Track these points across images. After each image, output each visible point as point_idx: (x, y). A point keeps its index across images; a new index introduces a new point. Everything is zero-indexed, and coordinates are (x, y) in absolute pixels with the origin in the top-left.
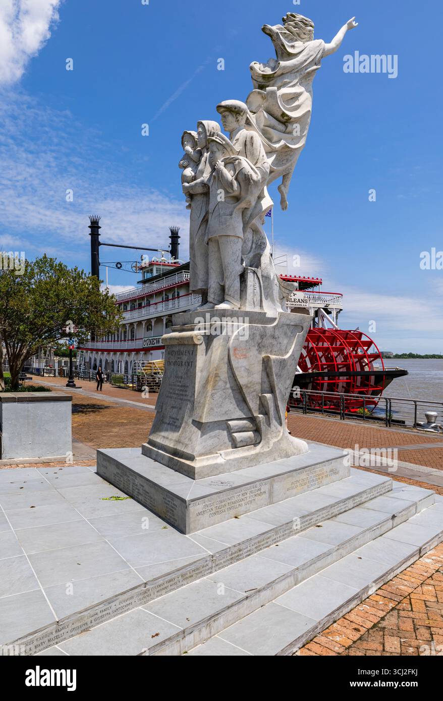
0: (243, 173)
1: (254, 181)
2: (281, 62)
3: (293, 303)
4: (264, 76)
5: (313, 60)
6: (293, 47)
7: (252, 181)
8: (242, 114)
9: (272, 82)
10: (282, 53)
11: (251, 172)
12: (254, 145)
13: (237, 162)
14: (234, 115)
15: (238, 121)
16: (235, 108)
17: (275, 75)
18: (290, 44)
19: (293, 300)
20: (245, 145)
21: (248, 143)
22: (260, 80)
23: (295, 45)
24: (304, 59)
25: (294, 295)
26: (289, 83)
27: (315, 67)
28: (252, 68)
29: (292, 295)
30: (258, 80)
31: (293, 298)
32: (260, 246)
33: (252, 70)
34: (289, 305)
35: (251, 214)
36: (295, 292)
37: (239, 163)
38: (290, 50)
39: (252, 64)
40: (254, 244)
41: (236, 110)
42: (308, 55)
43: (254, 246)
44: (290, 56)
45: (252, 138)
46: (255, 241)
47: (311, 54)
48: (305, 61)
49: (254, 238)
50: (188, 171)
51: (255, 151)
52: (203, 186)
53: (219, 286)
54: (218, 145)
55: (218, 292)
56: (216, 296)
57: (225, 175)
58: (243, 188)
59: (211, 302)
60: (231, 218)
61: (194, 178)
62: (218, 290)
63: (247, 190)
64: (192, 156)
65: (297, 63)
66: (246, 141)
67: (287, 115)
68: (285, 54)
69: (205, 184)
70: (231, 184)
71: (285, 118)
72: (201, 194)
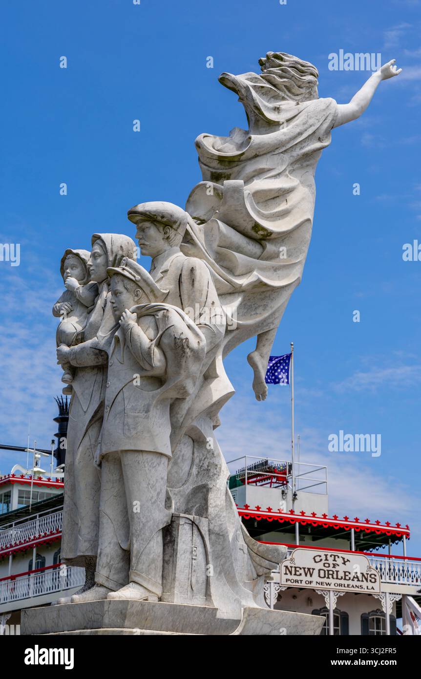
0: (170, 336)
1: (192, 350)
2: (253, 136)
3: (342, 582)
4: (222, 160)
5: (314, 132)
6: (277, 109)
7: (188, 350)
8: (175, 227)
9: (236, 169)
10: (257, 121)
11: (188, 334)
12: (196, 284)
13: (160, 314)
14: (161, 229)
15: (168, 238)
16: (163, 217)
17: (243, 157)
18: (271, 105)
19: (341, 574)
20: (180, 282)
21: (185, 279)
22: (215, 164)
23: (283, 107)
24: (298, 130)
25: (344, 563)
26: (270, 170)
27: (318, 145)
28: (198, 145)
29: (339, 561)
30: (211, 165)
31: (341, 569)
32: (208, 470)
33: (199, 147)
34: (332, 586)
35: (189, 409)
36: (347, 556)
37: (166, 317)
38: (271, 116)
39: (200, 138)
40: (195, 467)
41: (165, 220)
42: (304, 124)
43: (195, 470)
44: (273, 125)
45: (192, 270)
46: (197, 461)
47: (311, 122)
48: (300, 134)
49: (196, 455)
50: (72, 324)
51: (198, 294)
52: (96, 354)
53: (120, 551)
54: (126, 281)
55: (117, 563)
56: (113, 572)
57: (136, 337)
58: (170, 363)
59: (102, 586)
60: (147, 417)
61: (81, 337)
62: (117, 560)
63: (179, 366)
64: (80, 296)
65: (284, 138)
66: (181, 275)
67: (263, 229)
68: (261, 122)
69: (101, 351)
70: (149, 354)
71: (261, 232)
72: (93, 368)
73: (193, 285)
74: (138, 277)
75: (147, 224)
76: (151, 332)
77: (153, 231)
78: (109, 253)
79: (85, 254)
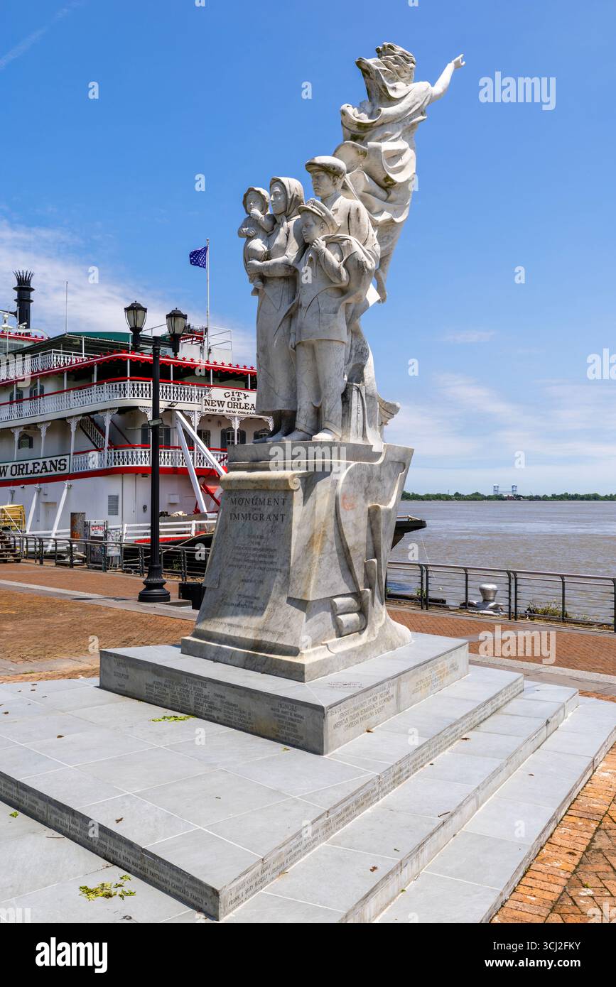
0: (354, 259)
1: (368, 269)
2: (383, 109)
4: (360, 125)
5: (419, 108)
6: (394, 89)
7: (366, 270)
8: (341, 176)
9: (369, 133)
10: (381, 96)
11: (365, 258)
12: (361, 220)
13: (345, 243)
14: (332, 177)
15: (335, 184)
16: (334, 169)
17: (375, 125)
18: (391, 85)
20: (349, 218)
21: (352, 216)
22: (355, 128)
23: (398, 87)
24: (409, 106)
26: (391, 135)
28: (344, 113)
30: (351, 129)
32: (362, 353)
35: (353, 311)
37: (349, 245)
38: (392, 93)
39: (344, 107)
40: (353, 350)
41: (335, 171)
42: (413, 101)
43: (353, 353)
44: (391, 101)
45: (358, 210)
46: (354, 346)
47: (417, 99)
48: (410, 109)
49: (353, 342)
50: (258, 245)
51: (362, 228)
52: (286, 269)
53: (313, 408)
54: (315, 217)
55: (311, 416)
56: (308, 422)
57: (329, 259)
58: (353, 278)
59: (301, 430)
60: (336, 317)
61: (268, 256)
62: (311, 413)
63: (360, 281)
64: (263, 223)
65: (400, 111)
66: (349, 213)
67: (392, 180)
68: (384, 97)
69: (290, 266)
70: (338, 272)
71: (389, 182)
72: (280, 278)
73: (359, 221)
74: (324, 214)
75: (322, 174)
76: (338, 256)
77: (326, 181)
78: (289, 193)
79: (264, 192)
